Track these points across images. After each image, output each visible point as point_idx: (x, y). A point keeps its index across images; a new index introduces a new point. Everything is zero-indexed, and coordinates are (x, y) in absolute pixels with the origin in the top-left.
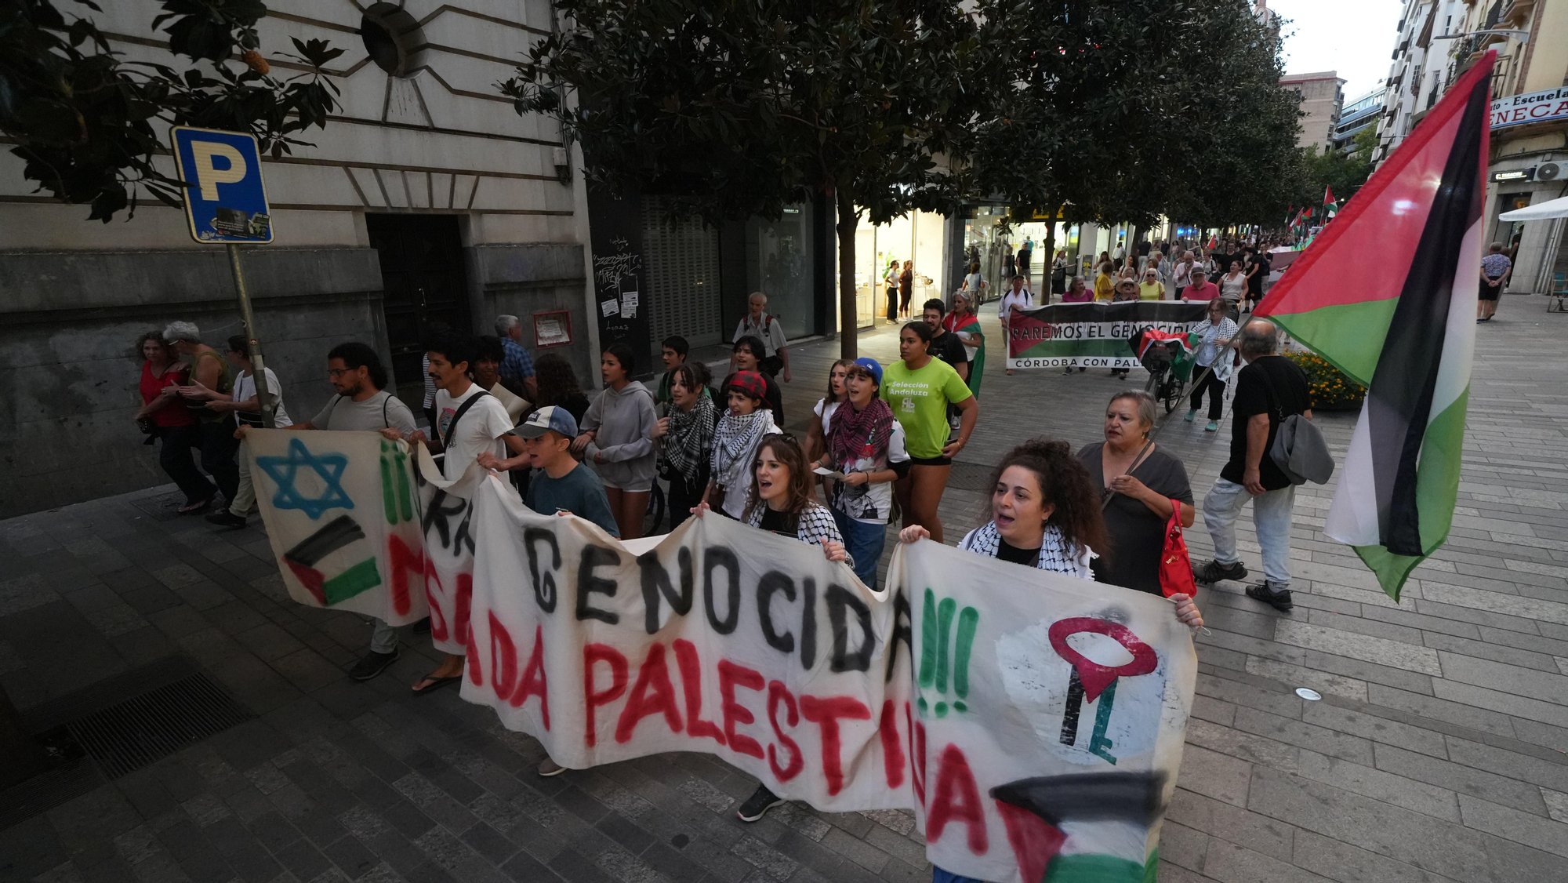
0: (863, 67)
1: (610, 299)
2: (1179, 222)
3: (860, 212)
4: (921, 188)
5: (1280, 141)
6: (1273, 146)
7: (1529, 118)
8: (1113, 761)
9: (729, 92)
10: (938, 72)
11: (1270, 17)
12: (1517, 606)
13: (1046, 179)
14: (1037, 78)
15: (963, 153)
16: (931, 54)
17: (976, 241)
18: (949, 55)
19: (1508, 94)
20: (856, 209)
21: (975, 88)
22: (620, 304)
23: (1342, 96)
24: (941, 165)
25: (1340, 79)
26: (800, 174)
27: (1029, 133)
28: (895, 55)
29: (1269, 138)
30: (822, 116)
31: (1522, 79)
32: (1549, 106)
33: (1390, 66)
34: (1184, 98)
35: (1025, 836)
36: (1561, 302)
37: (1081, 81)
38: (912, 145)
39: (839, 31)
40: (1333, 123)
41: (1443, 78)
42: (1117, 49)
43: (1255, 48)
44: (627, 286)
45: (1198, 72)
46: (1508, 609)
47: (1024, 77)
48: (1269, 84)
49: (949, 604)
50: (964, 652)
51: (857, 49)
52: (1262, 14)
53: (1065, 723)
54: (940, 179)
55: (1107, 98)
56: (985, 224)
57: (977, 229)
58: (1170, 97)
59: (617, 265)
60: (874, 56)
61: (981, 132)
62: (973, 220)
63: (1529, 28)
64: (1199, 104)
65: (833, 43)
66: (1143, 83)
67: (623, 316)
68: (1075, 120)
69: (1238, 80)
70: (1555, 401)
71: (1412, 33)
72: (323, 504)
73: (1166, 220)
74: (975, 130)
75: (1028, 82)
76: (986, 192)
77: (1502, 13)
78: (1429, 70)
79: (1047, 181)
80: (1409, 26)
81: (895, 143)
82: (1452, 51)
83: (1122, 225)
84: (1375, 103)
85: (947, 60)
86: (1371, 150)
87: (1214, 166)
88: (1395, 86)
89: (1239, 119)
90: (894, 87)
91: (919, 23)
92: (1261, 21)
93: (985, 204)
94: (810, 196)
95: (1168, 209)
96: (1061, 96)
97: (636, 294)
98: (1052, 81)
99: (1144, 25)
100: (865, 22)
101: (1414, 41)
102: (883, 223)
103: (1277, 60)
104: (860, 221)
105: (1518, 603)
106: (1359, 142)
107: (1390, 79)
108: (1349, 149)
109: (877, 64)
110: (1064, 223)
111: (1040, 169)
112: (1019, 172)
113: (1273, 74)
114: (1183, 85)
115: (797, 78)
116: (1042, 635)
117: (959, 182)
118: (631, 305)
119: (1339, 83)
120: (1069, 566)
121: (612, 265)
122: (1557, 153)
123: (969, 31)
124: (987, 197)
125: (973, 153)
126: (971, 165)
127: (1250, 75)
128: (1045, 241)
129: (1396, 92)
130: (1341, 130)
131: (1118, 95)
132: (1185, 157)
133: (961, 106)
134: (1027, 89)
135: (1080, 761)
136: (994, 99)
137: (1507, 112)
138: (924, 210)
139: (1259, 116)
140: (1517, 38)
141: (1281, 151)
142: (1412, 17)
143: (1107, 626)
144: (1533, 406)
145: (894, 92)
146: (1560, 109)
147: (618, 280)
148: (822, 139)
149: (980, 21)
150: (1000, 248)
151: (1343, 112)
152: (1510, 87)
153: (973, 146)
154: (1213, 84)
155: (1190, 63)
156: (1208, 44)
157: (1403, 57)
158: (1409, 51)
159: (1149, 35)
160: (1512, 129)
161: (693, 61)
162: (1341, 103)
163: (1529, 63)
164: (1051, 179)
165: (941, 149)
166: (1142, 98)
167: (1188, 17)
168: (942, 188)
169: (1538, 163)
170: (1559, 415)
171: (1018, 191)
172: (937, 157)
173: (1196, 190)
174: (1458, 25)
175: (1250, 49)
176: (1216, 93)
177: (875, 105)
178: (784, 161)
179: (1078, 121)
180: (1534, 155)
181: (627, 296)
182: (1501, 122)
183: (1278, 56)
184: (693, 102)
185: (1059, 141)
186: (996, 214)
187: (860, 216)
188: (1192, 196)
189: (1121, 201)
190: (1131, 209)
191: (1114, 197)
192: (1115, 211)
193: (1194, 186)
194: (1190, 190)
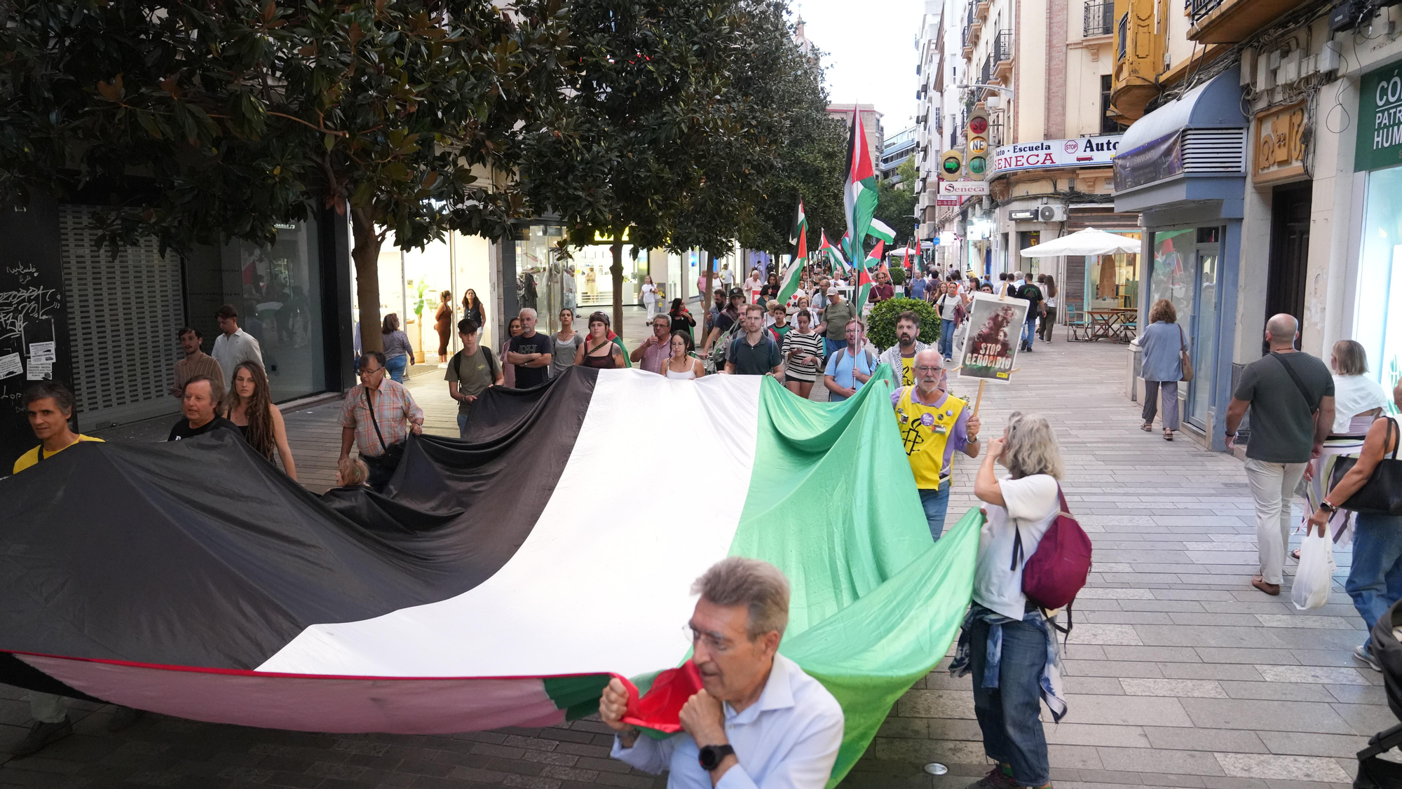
0: (380, 62)
1: (8, 353)
2: (751, 248)
3: (383, 235)
4: (460, 206)
5: (835, 168)
6: (830, 172)
7: (1026, 165)
9: (197, 80)
10: (472, 73)
11: (809, 48)
12: (1087, 634)
13: (607, 198)
14: (587, 86)
15: (508, 164)
16: (463, 54)
17: (530, 267)
18: (485, 57)
19: (1008, 143)
20: (378, 230)
21: (518, 94)
22: (24, 361)
23: (882, 129)
24: (483, 177)
25: (878, 113)
26: (300, 187)
27: (584, 146)
28: (420, 52)
29: (826, 165)
30: (329, 116)
31: (1016, 131)
32: (1037, 156)
33: (916, 106)
34: (741, 119)
36: (1075, 332)
37: (635, 94)
38: (444, 156)
39: (349, 21)
40: (878, 154)
41: (959, 122)
42: (669, 64)
43: (800, 76)
44: (37, 333)
45: (752, 95)
46: (1082, 638)
47: (572, 82)
48: (818, 111)
51: (371, 42)
52: (802, 44)
54: (481, 194)
55: (664, 115)
56: (539, 244)
57: (530, 253)
58: (727, 117)
59: (19, 303)
60: (393, 50)
61: (527, 142)
62: (523, 242)
63: (1012, 87)
64: (756, 127)
65: (341, 33)
66: (699, 102)
67: (30, 377)
68: (632, 134)
69: (791, 104)
70: (1085, 427)
71: (928, 78)
73: (737, 245)
74: (520, 137)
75: (577, 90)
76: (539, 210)
77: (991, 72)
78: (947, 112)
79: (608, 200)
80: (925, 71)
81: (423, 153)
82: (961, 99)
83: (693, 249)
84: (910, 139)
85: (484, 62)
86: (913, 182)
87: (778, 190)
88: (923, 123)
89: (795, 143)
90: (422, 88)
91: (446, 16)
92: (802, 50)
93: (537, 223)
94: (313, 212)
95: (740, 234)
96: (613, 109)
97: (52, 345)
98: (604, 93)
99: (694, 44)
100: (381, 12)
101: (932, 85)
102: (413, 248)
103: (822, 89)
104: (383, 246)
105: (1088, 631)
106: (902, 173)
107: (918, 117)
108: (895, 179)
109: (397, 60)
110: (632, 246)
111: (599, 187)
112: (576, 189)
113: (819, 104)
114: (739, 106)
115: (292, 70)
117: (506, 200)
118: (44, 361)
119: (878, 116)
121: (10, 304)
122: (1050, 197)
123: (507, 32)
124: (540, 216)
125: (519, 164)
126: (517, 178)
127: (799, 102)
128: (611, 268)
129: (925, 129)
130: (886, 161)
131: (675, 112)
132: (750, 180)
133: (504, 112)
134: (576, 97)
136: (541, 108)
137: (1011, 158)
138: (465, 233)
139: (813, 142)
140: (1006, 94)
141: (838, 178)
142: (926, 64)
144: (1072, 432)
145: (418, 94)
146: (1045, 159)
147: (20, 326)
148: (329, 145)
149: (517, 19)
150: (559, 276)
151: (885, 144)
152: (1008, 137)
153: (519, 157)
154: (767, 107)
155: (742, 85)
156: (757, 68)
157: (925, 98)
158: (929, 94)
159: (700, 54)
160: (1015, 174)
161: (143, 36)
162: (882, 135)
163: (1018, 117)
164: (612, 198)
165: (482, 159)
166: (700, 117)
167: (735, 41)
168: (485, 207)
169: (1038, 205)
170: (1093, 440)
171: (576, 211)
172: (476, 169)
173: (764, 214)
174: (962, 76)
175: (796, 76)
176: (771, 117)
177: (398, 107)
178: (277, 171)
179: (636, 136)
180: (1035, 198)
181: (35, 348)
182: (1008, 167)
183: (822, 85)
184: (143, 90)
185: (617, 156)
186: (551, 235)
187: (383, 239)
188: (760, 220)
189: (690, 224)
190: (701, 232)
191: (682, 219)
192: (685, 235)
193: (761, 210)
194: (757, 214)
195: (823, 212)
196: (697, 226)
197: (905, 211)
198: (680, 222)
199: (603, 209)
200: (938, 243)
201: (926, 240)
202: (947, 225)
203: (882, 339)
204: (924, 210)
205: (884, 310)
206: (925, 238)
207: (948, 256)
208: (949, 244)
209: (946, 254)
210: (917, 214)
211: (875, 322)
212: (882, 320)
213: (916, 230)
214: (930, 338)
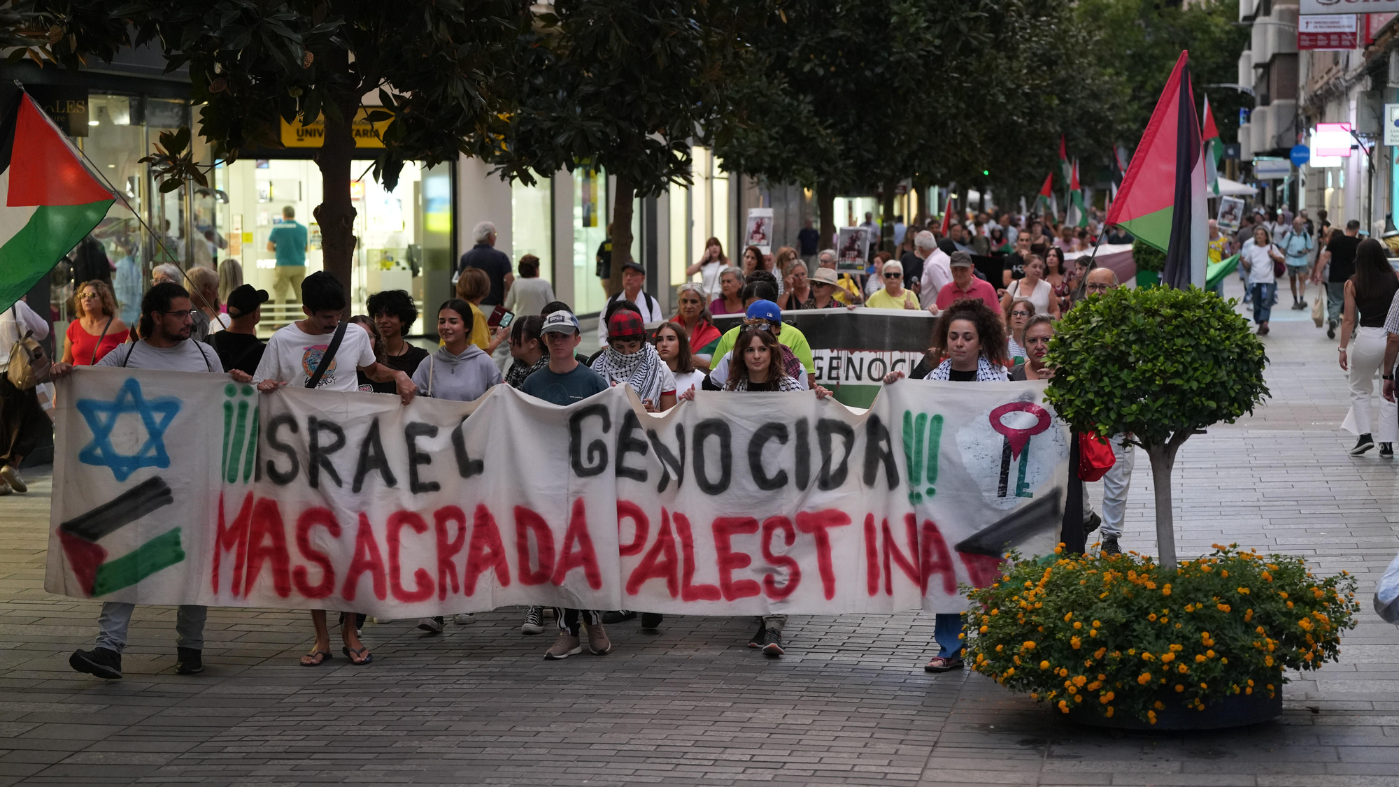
8: (1031, 495)
35: (981, 575)
49: (922, 417)
50: (934, 445)
53: (1000, 482)
72: (136, 462)
95: (711, 127)
116: (985, 419)
120: (995, 376)
135: (1014, 504)
143: (1021, 406)
173: (786, 72)
188: (778, 91)
189: (561, 94)
190: (595, 118)
191: (539, 81)
192: (547, 124)
193: (781, 62)
194: (770, 74)
195: (962, 69)
196: (585, 101)
197: (1213, 72)
198: (535, 91)
199: (287, 33)
200: (1306, 160)
201: (1273, 153)
202: (1331, 109)
203: (1091, 404)
204: (1266, 67)
205: (1095, 320)
206: (1269, 145)
207: (1334, 195)
208: (1336, 162)
209: (1329, 191)
210: (1246, 79)
211: (1068, 356)
212: (1089, 350)
213: (1243, 124)
214: (1233, 401)
